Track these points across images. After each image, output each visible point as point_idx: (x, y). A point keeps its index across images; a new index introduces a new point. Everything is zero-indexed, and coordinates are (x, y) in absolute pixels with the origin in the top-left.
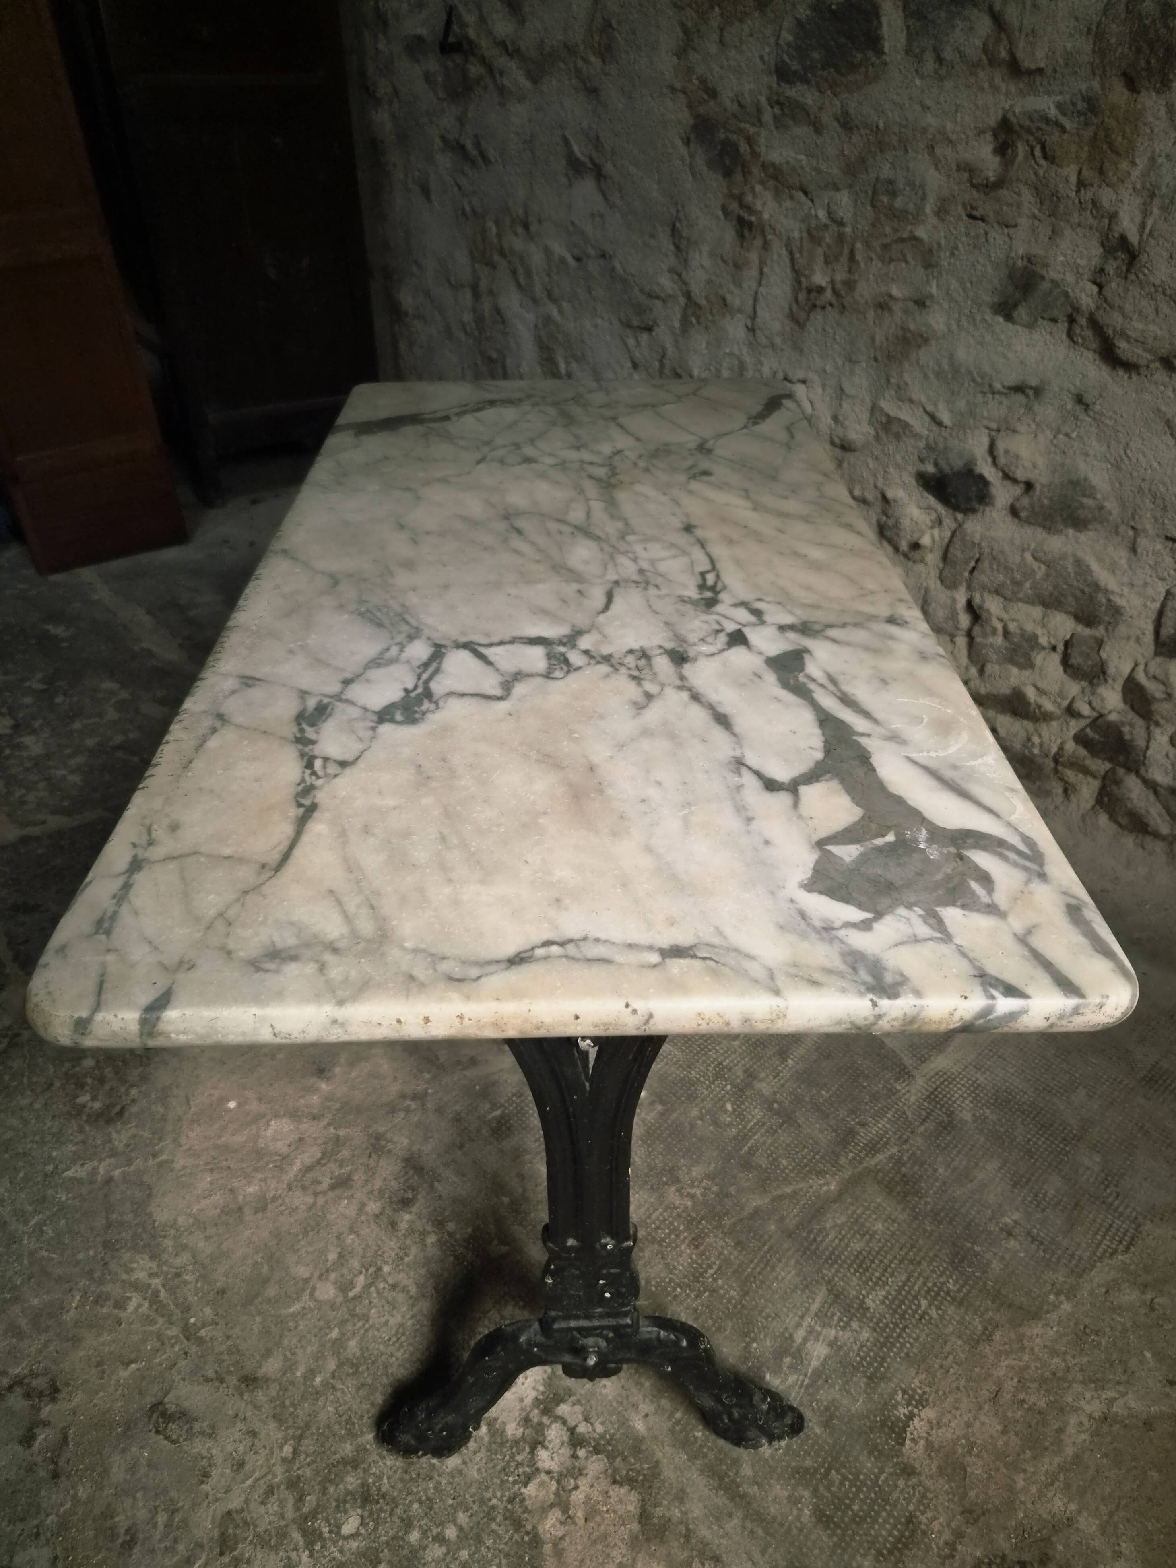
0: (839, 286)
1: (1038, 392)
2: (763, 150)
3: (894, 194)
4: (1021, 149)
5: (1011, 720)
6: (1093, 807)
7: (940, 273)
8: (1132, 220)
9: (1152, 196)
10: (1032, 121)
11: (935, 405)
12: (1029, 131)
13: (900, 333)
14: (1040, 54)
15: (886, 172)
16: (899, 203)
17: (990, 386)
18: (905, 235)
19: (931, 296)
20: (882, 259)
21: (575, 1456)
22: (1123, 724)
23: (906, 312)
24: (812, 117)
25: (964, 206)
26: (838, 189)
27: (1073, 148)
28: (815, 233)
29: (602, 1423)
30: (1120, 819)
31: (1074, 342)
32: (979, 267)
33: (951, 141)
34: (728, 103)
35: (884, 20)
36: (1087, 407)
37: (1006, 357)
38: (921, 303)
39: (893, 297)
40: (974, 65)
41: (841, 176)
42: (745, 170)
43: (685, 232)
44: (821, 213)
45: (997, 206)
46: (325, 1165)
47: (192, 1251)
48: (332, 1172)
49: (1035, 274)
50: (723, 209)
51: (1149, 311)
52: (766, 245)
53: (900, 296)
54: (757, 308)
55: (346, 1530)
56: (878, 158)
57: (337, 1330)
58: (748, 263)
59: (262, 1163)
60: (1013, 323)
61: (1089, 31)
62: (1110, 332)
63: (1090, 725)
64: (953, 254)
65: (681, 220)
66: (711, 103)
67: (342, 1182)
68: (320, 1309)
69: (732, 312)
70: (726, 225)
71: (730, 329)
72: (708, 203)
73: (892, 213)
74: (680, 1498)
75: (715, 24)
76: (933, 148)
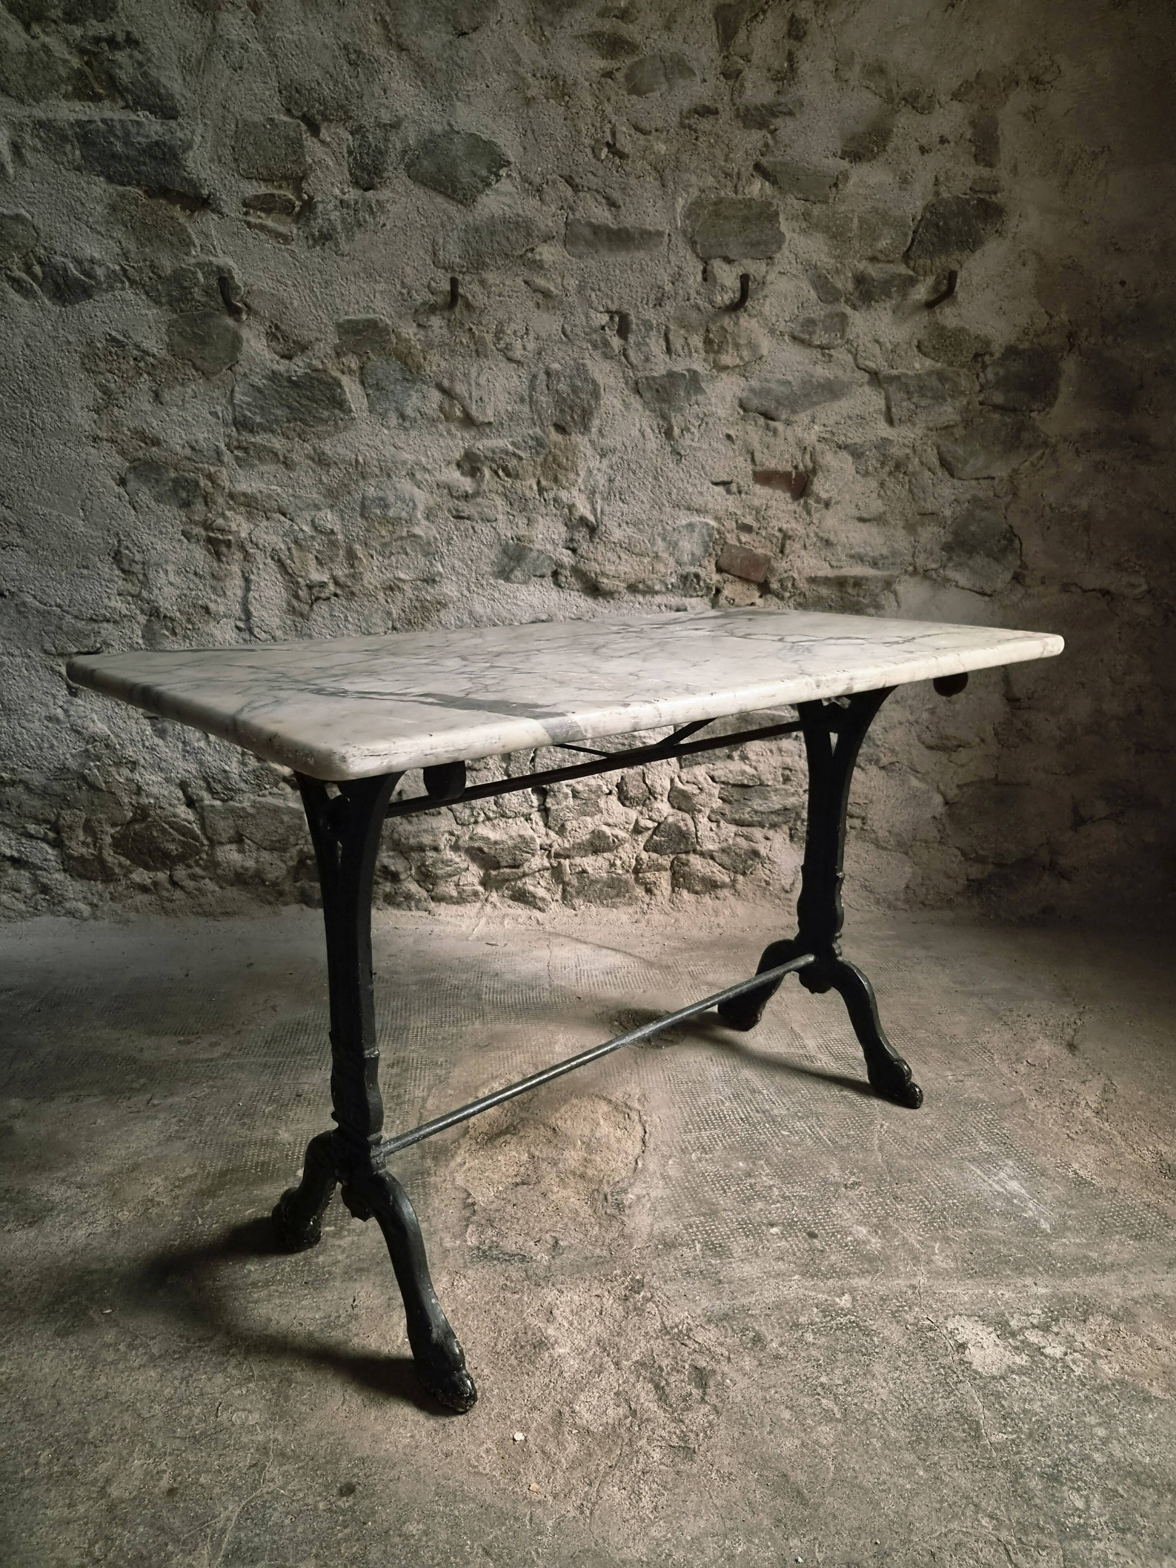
0: (342, 579)
2: (227, 484)
3: (387, 506)
4: (487, 472)
5: (594, 858)
6: (673, 891)
7: (442, 557)
8: (585, 507)
9: (593, 492)
10: (494, 452)
12: (493, 460)
13: (418, 604)
14: (490, 413)
15: (371, 492)
16: (391, 513)
18: (404, 534)
19: (440, 574)
20: (382, 554)
21: (1057, 1334)
22: (677, 822)
23: (417, 588)
24: (281, 458)
25: (449, 511)
26: (320, 509)
27: (530, 468)
28: (303, 543)
29: (1034, 1308)
30: (697, 888)
31: (560, 586)
32: (475, 550)
33: (428, 470)
34: (179, 449)
35: (346, 389)
37: (516, 605)
38: (430, 580)
39: (400, 579)
40: (434, 420)
41: (322, 499)
42: (207, 500)
43: (138, 557)
44: (305, 528)
45: (479, 509)
46: (668, 1384)
47: (706, 1534)
48: (683, 1381)
49: (524, 547)
50: (184, 533)
51: (614, 558)
52: (247, 557)
53: (408, 578)
54: (252, 609)
55: (1080, 1504)
56: (361, 483)
57: (874, 1441)
58: (229, 575)
59: (626, 1436)
60: (513, 582)
61: (522, 400)
62: (593, 575)
63: (654, 833)
64: (449, 544)
65: (127, 548)
66: (154, 449)
67: (701, 1377)
68: (843, 1446)
69: (217, 617)
70: (192, 546)
71: (217, 633)
72: (164, 530)
73: (385, 520)
74: (1107, 1294)
75: (146, 388)
76: (413, 475)
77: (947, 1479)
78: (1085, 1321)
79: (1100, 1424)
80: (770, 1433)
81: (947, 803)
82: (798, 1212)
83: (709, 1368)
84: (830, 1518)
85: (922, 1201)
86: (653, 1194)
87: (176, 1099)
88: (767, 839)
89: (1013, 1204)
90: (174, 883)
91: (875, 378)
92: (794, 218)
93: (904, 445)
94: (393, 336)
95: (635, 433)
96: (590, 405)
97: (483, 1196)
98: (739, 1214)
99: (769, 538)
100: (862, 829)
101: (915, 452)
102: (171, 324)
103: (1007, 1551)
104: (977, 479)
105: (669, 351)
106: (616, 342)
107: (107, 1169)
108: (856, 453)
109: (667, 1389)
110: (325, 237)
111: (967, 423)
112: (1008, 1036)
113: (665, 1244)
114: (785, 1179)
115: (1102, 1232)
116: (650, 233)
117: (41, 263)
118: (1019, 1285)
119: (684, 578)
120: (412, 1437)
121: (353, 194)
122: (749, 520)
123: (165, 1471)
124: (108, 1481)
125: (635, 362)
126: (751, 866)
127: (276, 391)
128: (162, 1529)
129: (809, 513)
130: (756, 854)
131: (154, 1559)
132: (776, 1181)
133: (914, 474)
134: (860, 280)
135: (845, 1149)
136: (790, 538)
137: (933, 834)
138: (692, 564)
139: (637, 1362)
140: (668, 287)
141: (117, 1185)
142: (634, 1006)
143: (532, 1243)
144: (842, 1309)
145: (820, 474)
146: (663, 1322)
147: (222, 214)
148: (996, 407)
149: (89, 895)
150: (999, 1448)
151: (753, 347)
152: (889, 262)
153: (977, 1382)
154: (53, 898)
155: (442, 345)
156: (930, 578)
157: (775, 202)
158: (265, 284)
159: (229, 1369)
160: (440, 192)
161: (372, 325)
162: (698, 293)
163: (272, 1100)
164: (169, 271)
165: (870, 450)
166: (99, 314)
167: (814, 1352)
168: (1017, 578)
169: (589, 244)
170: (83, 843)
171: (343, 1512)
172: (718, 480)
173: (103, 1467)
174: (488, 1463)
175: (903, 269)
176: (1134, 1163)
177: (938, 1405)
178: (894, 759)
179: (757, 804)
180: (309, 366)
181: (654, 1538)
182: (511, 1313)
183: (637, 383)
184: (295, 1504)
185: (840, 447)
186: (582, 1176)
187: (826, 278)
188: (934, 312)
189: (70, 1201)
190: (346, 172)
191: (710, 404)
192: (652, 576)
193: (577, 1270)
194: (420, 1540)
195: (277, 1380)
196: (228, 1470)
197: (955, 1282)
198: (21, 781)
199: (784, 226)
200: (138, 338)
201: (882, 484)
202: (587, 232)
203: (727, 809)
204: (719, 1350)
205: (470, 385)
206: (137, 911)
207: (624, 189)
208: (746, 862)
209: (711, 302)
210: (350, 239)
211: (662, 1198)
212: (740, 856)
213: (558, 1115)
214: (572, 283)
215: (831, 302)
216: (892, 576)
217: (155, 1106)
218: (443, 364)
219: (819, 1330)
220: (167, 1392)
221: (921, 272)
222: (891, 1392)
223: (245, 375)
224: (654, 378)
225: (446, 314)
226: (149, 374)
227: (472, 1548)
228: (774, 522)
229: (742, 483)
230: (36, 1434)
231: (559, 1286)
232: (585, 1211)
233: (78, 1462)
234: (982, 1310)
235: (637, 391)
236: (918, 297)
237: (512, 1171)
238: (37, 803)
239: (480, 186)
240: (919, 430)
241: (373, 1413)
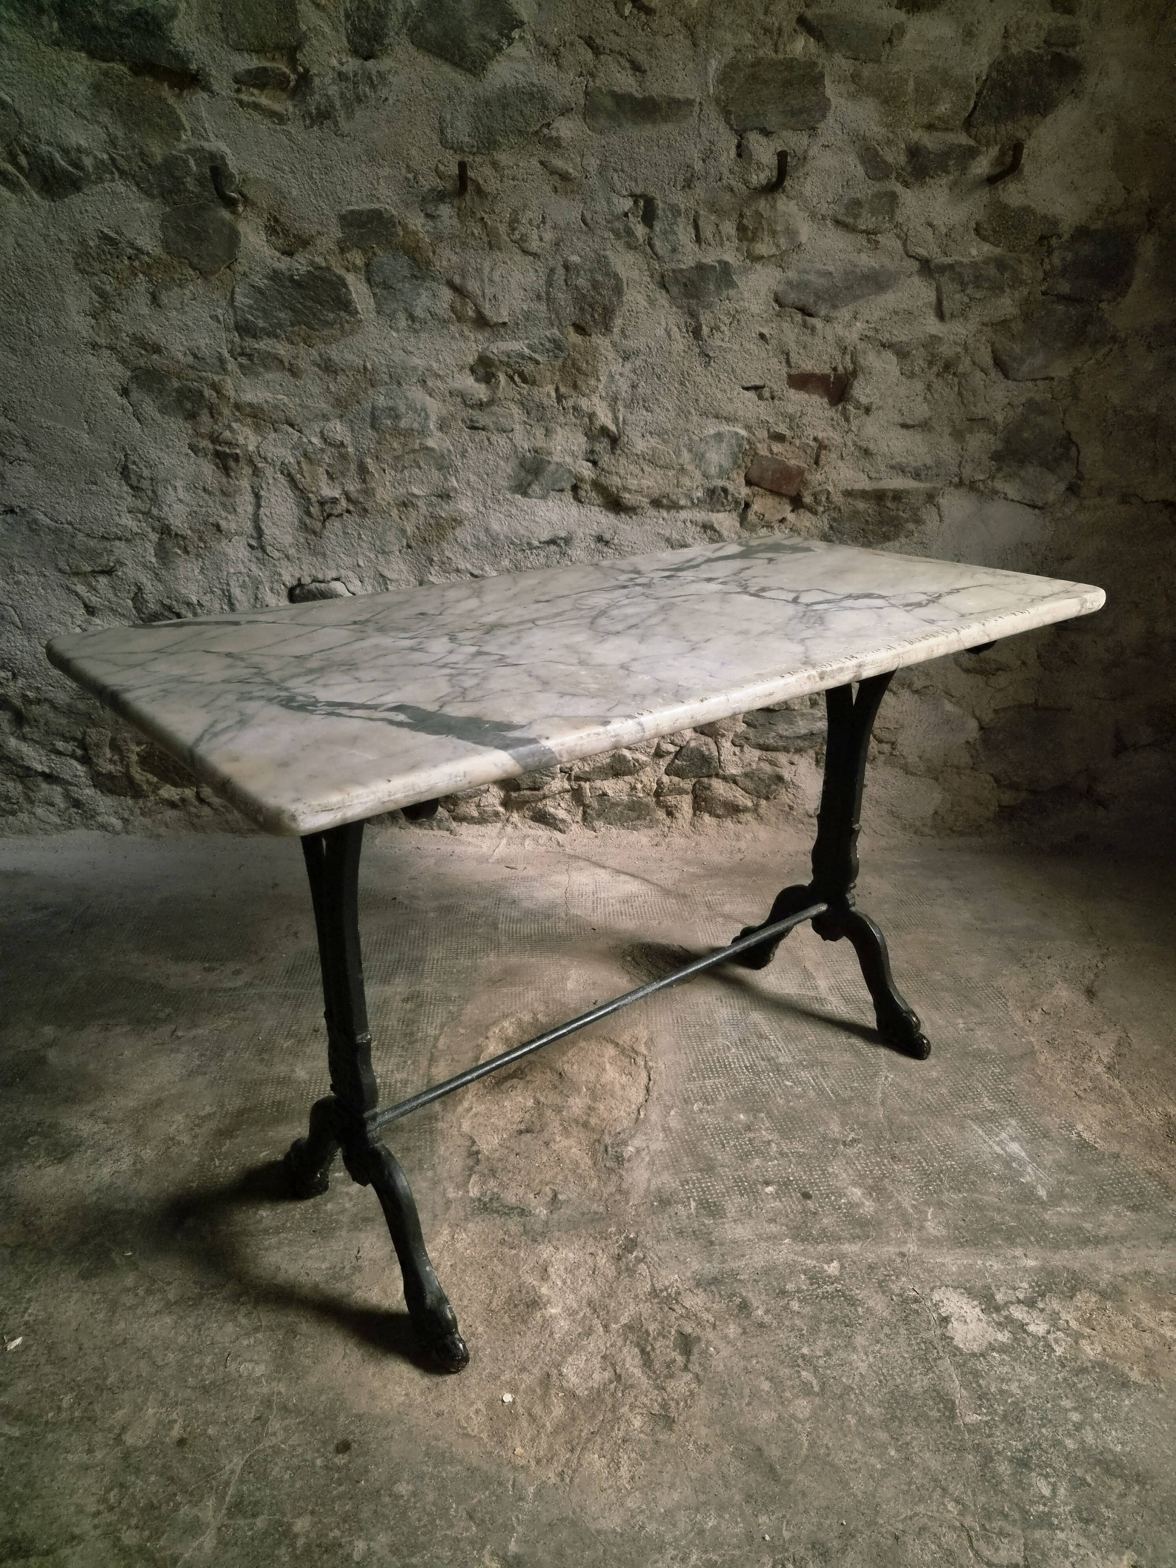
0: (354, 495)
1: (568, 541)
2: (232, 393)
3: (397, 417)
4: (502, 378)
5: (615, 781)
6: (694, 815)
7: (457, 471)
8: (606, 416)
9: (615, 399)
10: (509, 357)
11: (482, 569)
12: (508, 365)
13: (432, 521)
14: (505, 313)
15: (382, 401)
16: (403, 424)
17: (529, 544)
18: (417, 447)
19: (455, 489)
20: (394, 468)
21: (1042, 1310)
22: (701, 745)
23: (431, 504)
24: (286, 365)
25: (463, 421)
26: (328, 420)
27: (548, 374)
28: (313, 456)
29: (1021, 1282)
30: (719, 812)
31: (580, 501)
32: (491, 463)
33: (439, 376)
34: (180, 356)
35: (352, 289)
36: (607, 543)
37: (534, 521)
38: (445, 496)
39: (414, 495)
40: (444, 321)
41: (331, 409)
42: (213, 411)
43: (146, 473)
44: (315, 440)
45: (494, 419)
46: (653, 1349)
47: (678, 1507)
48: (668, 1347)
49: (542, 460)
50: (192, 447)
51: (637, 471)
52: (256, 472)
53: (422, 493)
54: (263, 527)
55: (1046, 1492)
56: (370, 392)
57: (849, 1417)
58: (238, 490)
59: (609, 1401)
60: (530, 497)
61: (539, 297)
62: (614, 490)
63: (676, 757)
64: (463, 456)
65: (134, 463)
66: (155, 356)
67: (686, 1344)
68: (818, 1421)
69: (229, 537)
70: (200, 460)
71: (230, 551)
72: (170, 444)
73: (397, 432)
74: (1097, 1269)
75: (143, 289)
76: (425, 382)
77: (918, 1461)
78: (1071, 1298)
79: (1075, 1409)
80: (749, 1404)
81: (981, 728)
82: (794, 1171)
83: (694, 1335)
84: (799, 1497)
85: (920, 1163)
86: (653, 1147)
87: (200, 1031)
88: (792, 764)
89: (1011, 1168)
90: (202, 801)
91: (926, 267)
92: (841, 80)
93: (955, 343)
94: (399, 228)
95: (660, 332)
96: (612, 303)
97: (488, 1144)
98: (736, 1170)
99: (804, 448)
100: (891, 754)
101: (966, 349)
102: (165, 219)
103: (969, 1537)
104: (1034, 380)
105: (698, 239)
106: (640, 231)
107: (132, 1104)
108: (902, 353)
109: (652, 1355)
110: (323, 116)
111: (1026, 318)
112: (1025, 979)
113: (661, 1201)
114: (785, 1133)
115: (1099, 1201)
116: (678, 102)
117: (25, 152)
118: (1009, 1256)
119: (711, 492)
120: (407, 1395)
121: (352, 64)
122: (782, 429)
123: (175, 1421)
124: (124, 1429)
125: (660, 252)
126: (775, 791)
127: (278, 291)
128: (171, 1479)
129: (847, 420)
130: (780, 779)
131: (164, 1508)
132: (775, 1136)
133: (964, 375)
134: (914, 152)
135: (847, 1102)
136: (825, 447)
137: (965, 759)
138: (720, 476)
139: (625, 1325)
140: (698, 166)
141: (140, 1122)
142: (649, 940)
143: (532, 1196)
144: (830, 1277)
145: (861, 377)
146: (653, 1285)
147: (212, 92)
148: (1061, 298)
149: (120, 811)
150: (972, 1429)
151: (791, 233)
152: (946, 130)
153: (957, 1359)
154: (85, 812)
155: (452, 237)
156: (977, 490)
157: (820, 61)
158: (259, 171)
159: (240, 1317)
160: (446, 59)
161: (377, 216)
162: (731, 172)
163: (289, 1035)
164: (159, 159)
165: (917, 349)
166: (89, 208)
167: (798, 1322)
168: (1073, 489)
169: (611, 116)
170: (111, 760)
171: (338, 1469)
172: (749, 385)
173: (120, 1413)
174: (477, 1425)
175: (963, 139)
176: (1140, 1125)
177: (916, 1382)
178: (928, 683)
179: (783, 729)
180: (312, 263)
181: (629, 1509)
182: (507, 1269)
183: (663, 277)
184: (294, 1460)
185: (883, 346)
186: (586, 1125)
187: (875, 149)
188: (997, 188)
189: (97, 1137)
190: (344, 39)
191: (743, 300)
192: (676, 490)
193: (573, 1226)
194: (408, 1501)
195: (283, 1331)
196: (234, 1422)
197: (945, 1251)
198: (46, 700)
199: (830, 89)
200: (130, 234)
201: (929, 387)
202: (609, 103)
203: (751, 733)
204: (706, 1316)
205: (483, 281)
206: (167, 826)
207: (651, 50)
208: (769, 786)
209: (746, 182)
210: (350, 116)
211: (661, 1151)
212: (764, 781)
213: (565, 1059)
214: (593, 164)
215: (879, 180)
216: (935, 488)
217: (179, 1038)
218: (454, 258)
219: (804, 1298)
220: (181, 1339)
221: (984, 141)
222: (870, 1366)
223: (245, 274)
224: (681, 271)
225: (456, 202)
226: (144, 273)
227: (456, 1511)
228: (810, 432)
229: (775, 387)
230: (60, 1377)
231: (554, 1243)
232: (586, 1161)
233: (97, 1407)
234: (968, 1281)
235: (663, 286)
236: (979, 171)
237: (517, 1117)
238: (64, 721)
239: (491, 51)
240: (972, 326)
241: (371, 1369)
